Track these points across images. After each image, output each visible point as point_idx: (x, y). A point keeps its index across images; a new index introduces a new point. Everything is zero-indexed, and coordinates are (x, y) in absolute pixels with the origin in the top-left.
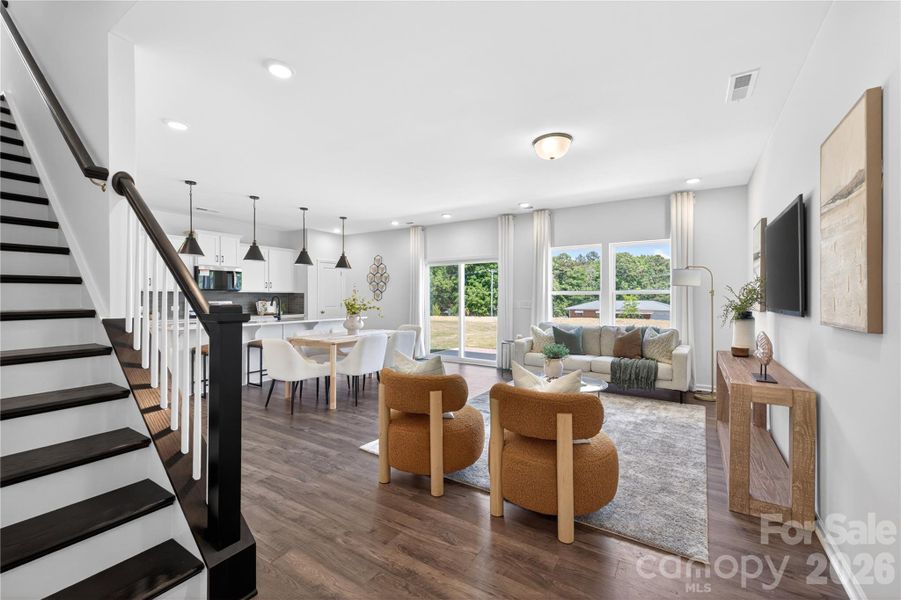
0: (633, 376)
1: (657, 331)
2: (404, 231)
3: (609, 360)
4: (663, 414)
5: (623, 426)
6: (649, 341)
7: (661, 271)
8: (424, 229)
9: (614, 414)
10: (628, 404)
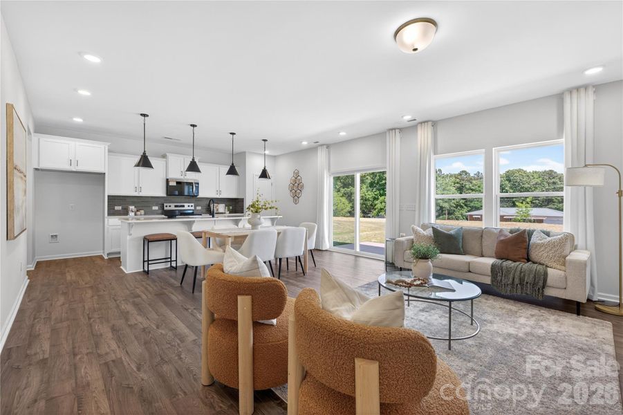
0: (517, 281)
1: (548, 234)
2: (312, 149)
3: (489, 261)
4: (554, 328)
5: (500, 340)
6: (537, 245)
7: (554, 183)
8: (328, 146)
9: (491, 322)
10: (511, 310)
